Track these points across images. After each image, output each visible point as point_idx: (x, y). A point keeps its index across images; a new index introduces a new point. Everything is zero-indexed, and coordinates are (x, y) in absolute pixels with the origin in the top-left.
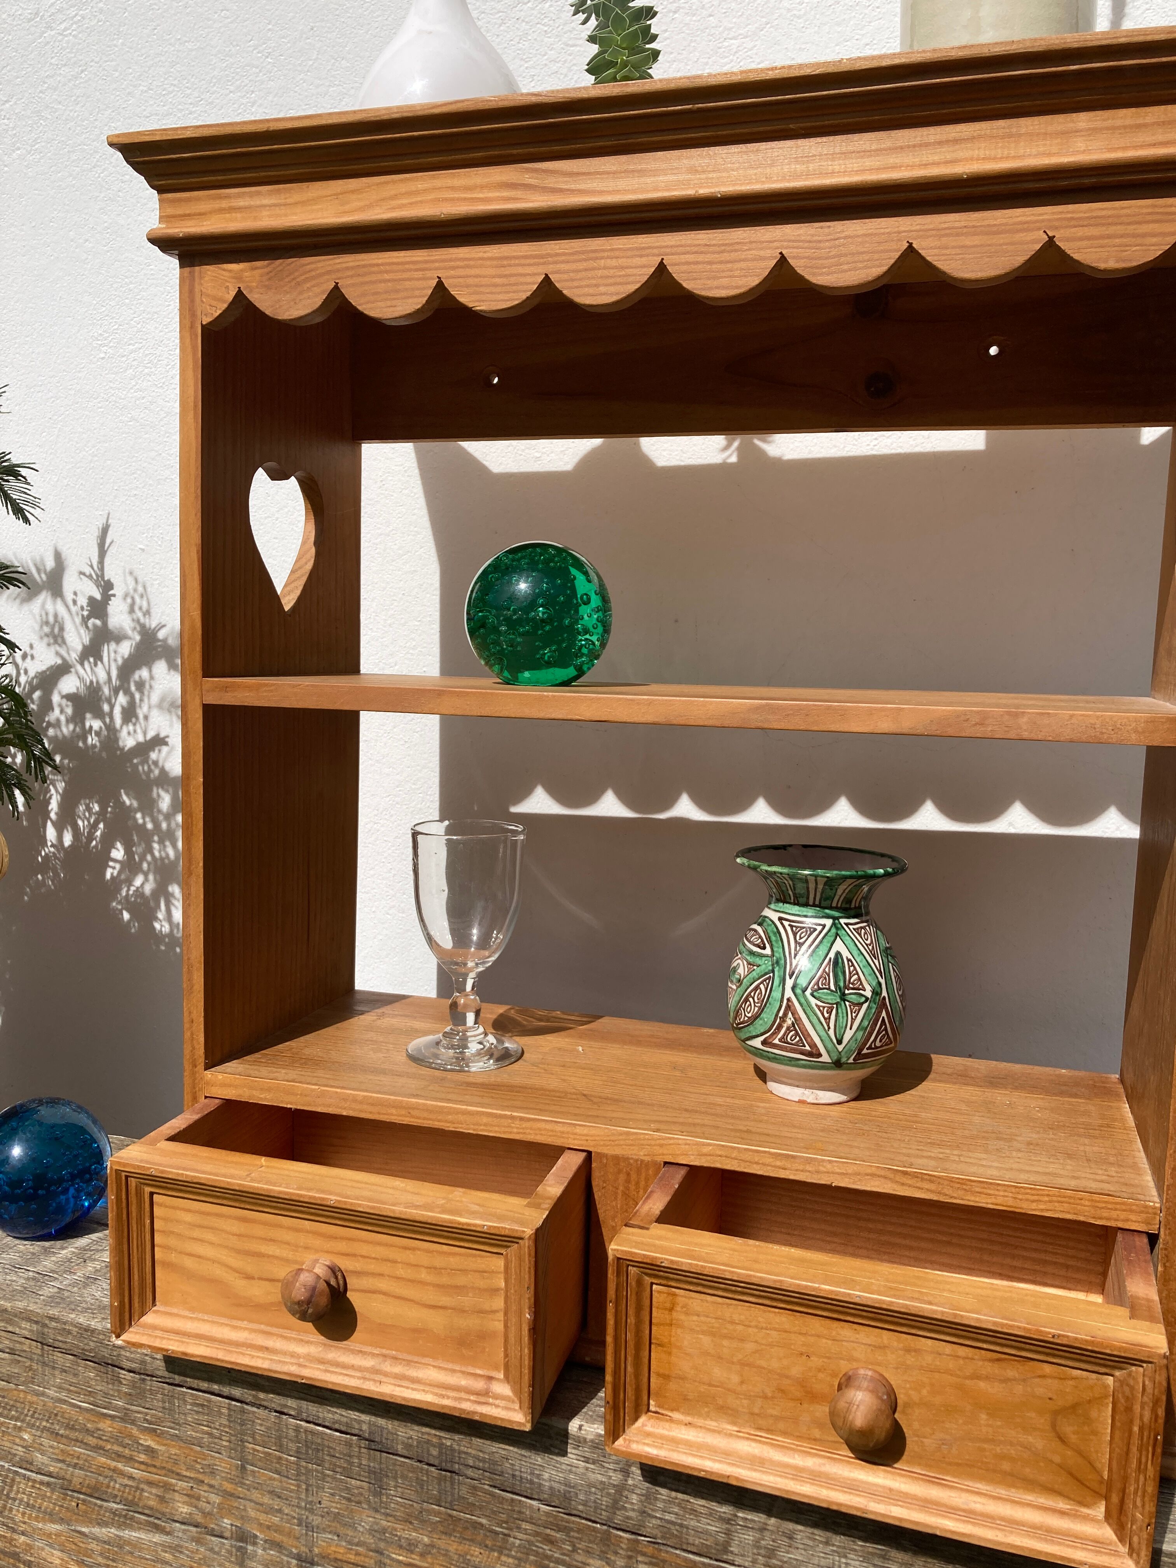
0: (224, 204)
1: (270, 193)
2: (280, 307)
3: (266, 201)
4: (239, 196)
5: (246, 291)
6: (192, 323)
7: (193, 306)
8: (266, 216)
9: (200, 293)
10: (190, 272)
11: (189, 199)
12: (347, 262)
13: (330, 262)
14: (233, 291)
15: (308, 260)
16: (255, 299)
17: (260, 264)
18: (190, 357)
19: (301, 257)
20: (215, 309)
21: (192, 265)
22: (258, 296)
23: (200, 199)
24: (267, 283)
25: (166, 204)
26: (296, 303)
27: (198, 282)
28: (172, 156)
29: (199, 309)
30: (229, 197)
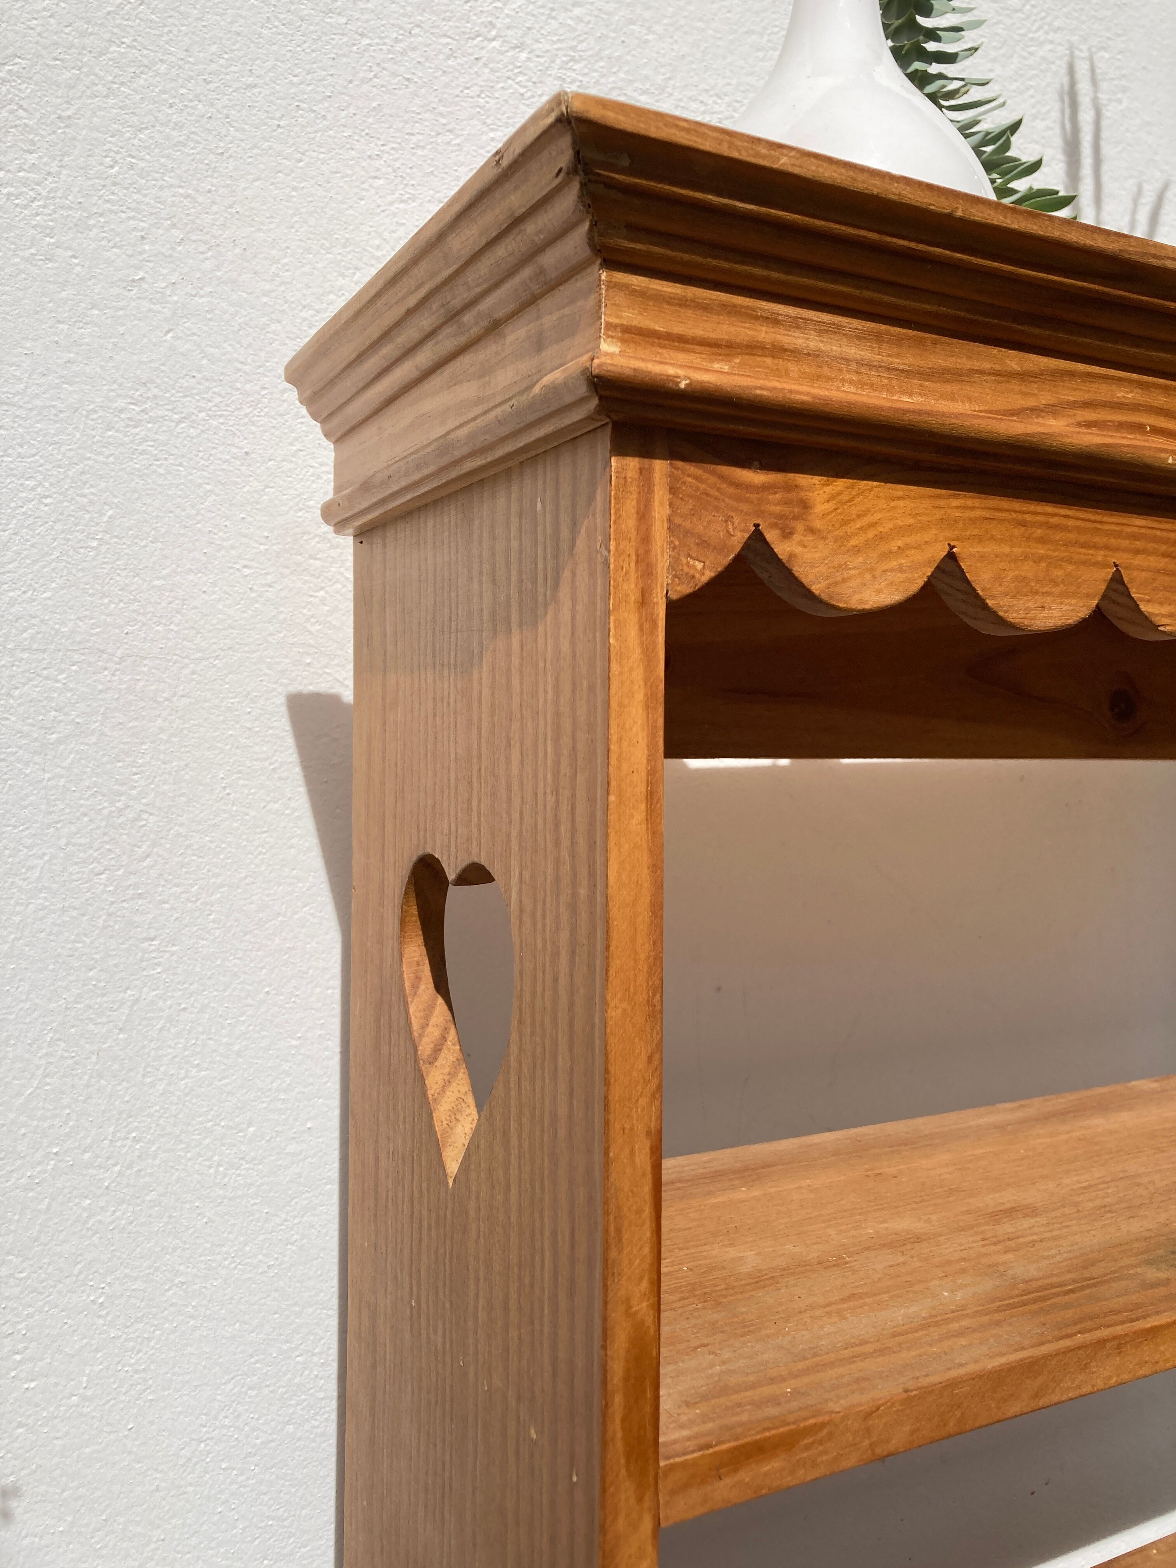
0: (764, 334)
1: (860, 337)
2: (844, 580)
3: (853, 351)
4: (796, 324)
5: (771, 536)
6: (643, 592)
7: (647, 552)
8: (851, 382)
9: (666, 525)
10: (641, 471)
11: (683, 303)
12: (973, 508)
13: (941, 503)
14: (742, 531)
15: (900, 490)
16: (792, 556)
17: (803, 480)
18: (638, 674)
19: (886, 481)
20: (699, 566)
21: (646, 452)
22: (798, 550)
23: (706, 308)
24: (818, 524)
25: (620, 298)
26: (874, 577)
27: (660, 496)
28: (710, 197)
29: (662, 562)
30: (774, 321)
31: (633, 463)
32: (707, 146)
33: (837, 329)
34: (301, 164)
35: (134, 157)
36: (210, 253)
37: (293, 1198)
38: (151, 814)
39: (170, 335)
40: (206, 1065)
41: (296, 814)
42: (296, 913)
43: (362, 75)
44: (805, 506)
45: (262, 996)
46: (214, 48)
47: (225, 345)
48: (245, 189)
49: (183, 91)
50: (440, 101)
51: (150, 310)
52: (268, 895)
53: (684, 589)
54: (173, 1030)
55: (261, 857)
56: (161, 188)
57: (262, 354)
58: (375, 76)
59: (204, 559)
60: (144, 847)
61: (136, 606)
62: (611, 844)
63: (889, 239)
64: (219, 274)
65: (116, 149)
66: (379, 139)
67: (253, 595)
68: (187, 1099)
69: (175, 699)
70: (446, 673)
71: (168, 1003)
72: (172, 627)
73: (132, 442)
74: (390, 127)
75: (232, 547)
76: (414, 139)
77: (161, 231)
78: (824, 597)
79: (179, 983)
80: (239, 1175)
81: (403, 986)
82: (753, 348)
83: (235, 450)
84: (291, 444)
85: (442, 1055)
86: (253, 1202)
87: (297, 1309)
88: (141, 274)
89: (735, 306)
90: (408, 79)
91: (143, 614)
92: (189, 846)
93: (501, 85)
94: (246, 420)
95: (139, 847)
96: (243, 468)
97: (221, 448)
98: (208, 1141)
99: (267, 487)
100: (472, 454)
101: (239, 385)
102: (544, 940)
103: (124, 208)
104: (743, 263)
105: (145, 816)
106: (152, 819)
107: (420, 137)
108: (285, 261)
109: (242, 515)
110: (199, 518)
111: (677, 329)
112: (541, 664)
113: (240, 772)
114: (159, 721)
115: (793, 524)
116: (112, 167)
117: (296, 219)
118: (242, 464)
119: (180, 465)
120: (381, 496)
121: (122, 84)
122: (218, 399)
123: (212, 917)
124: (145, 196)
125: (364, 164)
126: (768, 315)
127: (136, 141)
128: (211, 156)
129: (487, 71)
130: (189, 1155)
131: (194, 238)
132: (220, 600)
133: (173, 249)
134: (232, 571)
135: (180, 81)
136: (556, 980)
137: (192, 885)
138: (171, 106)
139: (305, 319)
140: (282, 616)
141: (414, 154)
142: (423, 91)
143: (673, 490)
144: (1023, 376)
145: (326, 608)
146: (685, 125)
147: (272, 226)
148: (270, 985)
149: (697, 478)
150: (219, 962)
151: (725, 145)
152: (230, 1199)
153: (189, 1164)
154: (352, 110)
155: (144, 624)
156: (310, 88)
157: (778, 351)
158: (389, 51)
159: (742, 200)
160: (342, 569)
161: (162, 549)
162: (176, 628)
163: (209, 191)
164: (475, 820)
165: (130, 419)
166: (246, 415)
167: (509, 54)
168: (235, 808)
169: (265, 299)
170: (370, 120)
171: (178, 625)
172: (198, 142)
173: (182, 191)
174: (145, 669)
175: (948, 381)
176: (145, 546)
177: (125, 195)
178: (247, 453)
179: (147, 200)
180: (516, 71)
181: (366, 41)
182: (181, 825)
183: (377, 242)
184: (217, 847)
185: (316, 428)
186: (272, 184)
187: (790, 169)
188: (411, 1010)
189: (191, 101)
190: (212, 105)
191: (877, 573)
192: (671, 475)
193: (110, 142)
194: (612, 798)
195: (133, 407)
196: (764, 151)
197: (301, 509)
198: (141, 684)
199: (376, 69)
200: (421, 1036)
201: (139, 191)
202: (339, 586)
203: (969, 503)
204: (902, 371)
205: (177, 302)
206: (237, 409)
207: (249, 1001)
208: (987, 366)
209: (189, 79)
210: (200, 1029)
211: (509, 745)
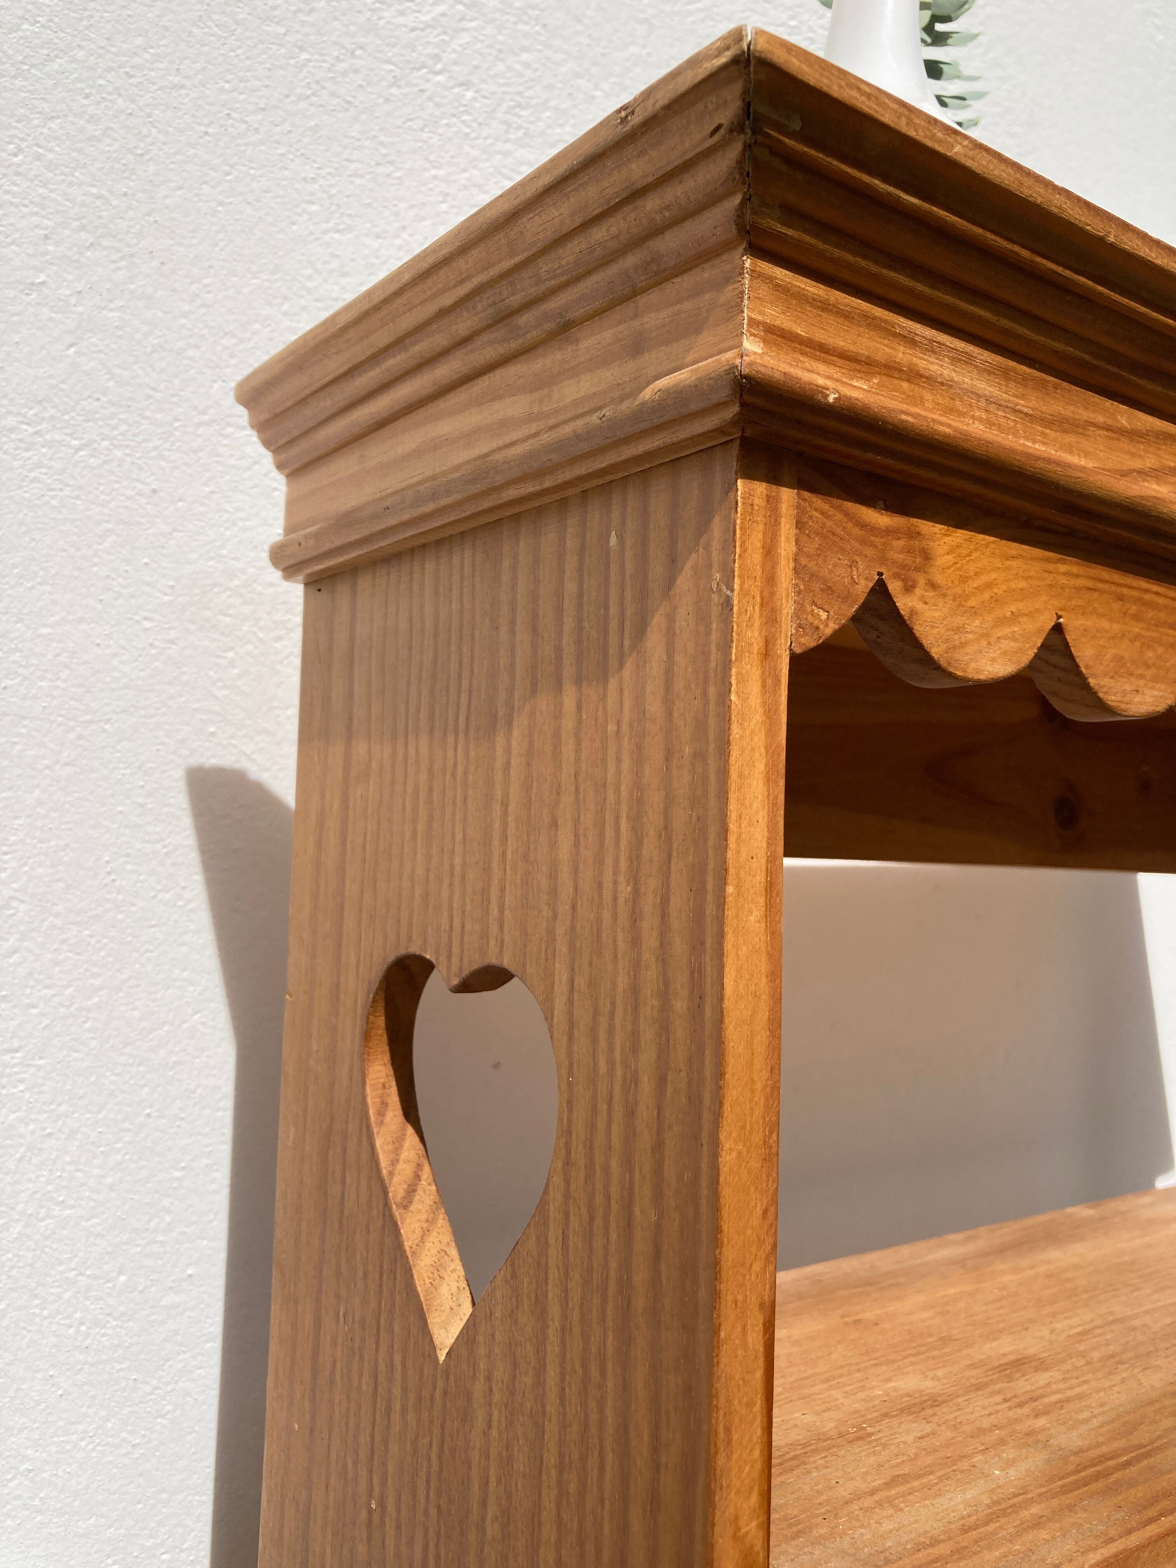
0: (902, 354)
1: (989, 371)
2: (963, 645)
3: (984, 386)
4: (932, 348)
5: (894, 587)
6: (767, 642)
7: (772, 594)
8: (980, 420)
9: (792, 565)
10: (768, 498)
11: (825, 307)
12: (1077, 576)
13: (1051, 567)
14: (867, 579)
15: (1014, 548)
16: (913, 612)
17: (927, 527)
18: (760, 739)
19: (1002, 537)
20: (824, 615)
21: (774, 478)
22: (920, 606)
23: (846, 316)
24: (939, 579)
25: (764, 290)
26: (989, 643)
27: (787, 529)
28: (877, 182)
29: (787, 609)
30: (910, 341)
31: (760, 488)
32: (886, 118)
33: (968, 360)
34: (229, 178)
35: (41, 147)
36: (123, 263)
37: (167, 1360)
38: (22, 902)
39: (72, 350)
40: (72, 1202)
41: (191, 906)
42: (184, 1022)
43: (299, 91)
44: (927, 556)
45: (142, 1119)
46: (139, 41)
47: (135, 367)
48: (166, 197)
49: (101, 82)
50: (381, 130)
51: (51, 319)
52: (154, 1000)
53: (809, 642)
54: (35, 1161)
55: (148, 955)
56: (71, 184)
57: (177, 382)
58: (314, 94)
59: (99, 607)
60: (11, 942)
61: (17, 656)
62: (728, 945)
63: (1038, 259)
64: (132, 287)
65: (21, 136)
66: (315, 161)
67: (153, 651)
68: (47, 1243)
69: (57, 767)
70: (451, 739)
71: (31, 1127)
72: (58, 683)
73: (22, 467)
74: (327, 150)
75: (132, 596)
76: (353, 166)
77: (67, 232)
78: (943, 663)
79: (44, 1103)
80: (104, 1335)
81: (367, 1112)
82: (890, 369)
83: (140, 486)
84: (205, 484)
85: (417, 1198)
86: (118, 1367)
87: (165, 1496)
88: (42, 278)
89: (875, 318)
90: (349, 102)
91: (25, 667)
92: (64, 941)
93: (445, 122)
94: (155, 453)
95: (6, 940)
96: (149, 507)
97: (125, 483)
98: (69, 1294)
99: (175, 530)
100: (522, 479)
101: (148, 413)
102: (611, 1064)
103: (26, 202)
104: (890, 268)
105: (15, 904)
106: (23, 907)
107: (359, 165)
108: (208, 281)
109: (146, 560)
110: (96, 560)
111: (819, 336)
112: (611, 728)
113: (128, 855)
114: (37, 793)
115: (914, 575)
116: (15, 155)
117: (221, 236)
118: (148, 503)
119: (77, 498)
120: (367, 532)
121: (33, 66)
122: (124, 428)
123: (87, 1025)
124: (52, 191)
125: (297, 186)
126: (905, 333)
127: (45, 130)
128: (130, 157)
129: (431, 104)
130: (45, 1312)
131: (105, 243)
132: (115, 655)
133: (81, 253)
134: (130, 623)
135: (99, 71)
136: (630, 1113)
137: (66, 987)
138: (87, 97)
139: (226, 348)
140: (185, 678)
141: (352, 182)
142: (364, 116)
143: (800, 525)
144: (1133, 435)
145: (236, 671)
146: (867, 90)
147: (194, 241)
148: (151, 1107)
149: (823, 513)
150: (93, 1079)
151: (904, 121)
152: (92, 1365)
153: (46, 1323)
154: (287, 127)
155: (25, 678)
156: (242, 97)
157: (914, 376)
158: (330, 70)
159: (907, 192)
160: (255, 629)
161: (50, 593)
162: (63, 685)
163: (125, 194)
164: (494, 912)
165: (21, 440)
166: (156, 448)
167: (456, 90)
168: (120, 897)
169: (183, 321)
170: (306, 140)
171: (65, 681)
172: (115, 140)
173: (94, 191)
174: (24, 731)
175: (1065, 431)
176: (32, 588)
177: (28, 187)
178: (154, 491)
179: (53, 195)
180: (462, 109)
181: (305, 56)
182: (57, 915)
183: (309, 271)
184: (97, 942)
185: (267, 459)
186: (196, 195)
187: (963, 160)
188: (378, 1143)
189: (109, 93)
190: (133, 101)
191: (993, 640)
192: (798, 507)
193: (15, 128)
194: (730, 889)
195: (24, 427)
196: (939, 135)
197: (212, 559)
198: (18, 747)
199: (315, 87)
200: (391, 1174)
201: (44, 185)
202: (250, 647)
203: (1075, 569)
204: (1026, 414)
205: (82, 314)
206: (145, 440)
207: (127, 1125)
208: (1100, 419)
209: (109, 70)
210: (68, 1158)
211: (554, 824)
